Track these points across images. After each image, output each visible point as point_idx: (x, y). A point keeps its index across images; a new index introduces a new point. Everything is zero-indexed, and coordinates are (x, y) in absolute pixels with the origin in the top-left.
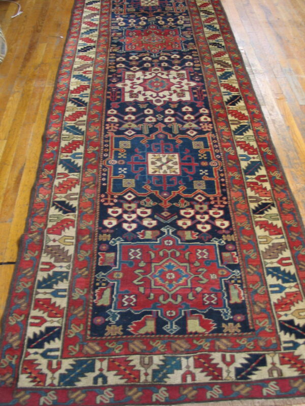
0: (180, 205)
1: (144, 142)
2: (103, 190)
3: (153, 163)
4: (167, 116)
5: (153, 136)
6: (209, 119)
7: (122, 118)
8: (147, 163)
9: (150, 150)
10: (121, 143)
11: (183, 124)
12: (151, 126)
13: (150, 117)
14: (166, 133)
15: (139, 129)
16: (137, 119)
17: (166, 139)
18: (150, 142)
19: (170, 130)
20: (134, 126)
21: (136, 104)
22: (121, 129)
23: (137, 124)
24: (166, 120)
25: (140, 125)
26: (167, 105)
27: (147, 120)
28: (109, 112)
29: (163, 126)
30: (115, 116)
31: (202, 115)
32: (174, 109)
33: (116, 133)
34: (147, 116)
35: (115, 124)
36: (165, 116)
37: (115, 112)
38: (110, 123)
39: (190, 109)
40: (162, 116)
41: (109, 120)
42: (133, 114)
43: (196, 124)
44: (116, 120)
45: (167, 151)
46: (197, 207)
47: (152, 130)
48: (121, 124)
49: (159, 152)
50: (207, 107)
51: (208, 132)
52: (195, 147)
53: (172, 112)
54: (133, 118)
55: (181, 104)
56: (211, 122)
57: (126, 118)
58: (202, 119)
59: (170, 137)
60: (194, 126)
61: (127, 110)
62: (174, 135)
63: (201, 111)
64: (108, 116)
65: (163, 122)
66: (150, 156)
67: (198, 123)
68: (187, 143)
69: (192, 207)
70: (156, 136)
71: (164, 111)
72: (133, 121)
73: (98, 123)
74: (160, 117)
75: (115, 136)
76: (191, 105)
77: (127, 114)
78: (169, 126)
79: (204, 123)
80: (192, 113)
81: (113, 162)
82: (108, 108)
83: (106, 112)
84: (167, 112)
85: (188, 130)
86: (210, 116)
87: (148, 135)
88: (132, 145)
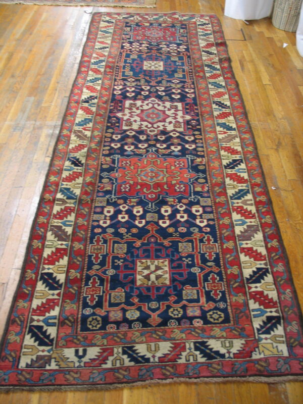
0: (146, 51)
1: (165, 77)
2: (189, 57)
3: (160, 66)
4: (147, 91)
5: (159, 79)
6: (116, 87)
7: (182, 91)
8: (164, 66)
9: (161, 72)
10: (181, 76)
11: (136, 85)
12: (160, 85)
13: (160, 90)
14: (150, 80)
15: (169, 83)
16: (171, 90)
17: (150, 77)
18: (161, 76)
19: (146, 81)
20: (173, 86)
21: (172, 100)
22: (183, 84)
23: (171, 86)
24: (148, 88)
25: (168, 85)
26: (147, 97)
27: (163, 89)
28: (193, 96)
29: (151, 84)
30: (188, 93)
31: (121, 90)
32: (141, 95)
33: (186, 82)
34: (163, 91)
35: (187, 88)
36: (149, 90)
37: (188, 95)
38: (191, 88)
39: (128, 94)
40: (151, 90)
41: (192, 91)
42: (174, 93)
43: (127, 85)
44: (187, 90)
45: (150, 71)
46: (137, 50)
47: (160, 82)
48: (183, 87)
49: (156, 71)
50: (114, 95)
51: (120, 80)
52: (132, 73)
53: (143, 93)
54: (174, 91)
55: (135, 98)
56: (115, 85)
57: (179, 91)
58: (121, 87)
59: (148, 78)
60: (128, 84)
61: (179, 96)
62: (144, 79)
63: (120, 92)
64: (194, 93)
65: (151, 87)
66: (162, 69)
67: (125, 85)
68: (136, 74)
69: (140, 50)
70: (157, 79)
71: (150, 93)
72: (174, 88)
73: (200, 89)
74: (153, 90)
75: (186, 80)
76: (126, 98)
77: (179, 94)
78: (147, 84)
79: (121, 85)
80: (128, 91)
81: (186, 68)
82: (194, 99)
83: (195, 96)
84: (147, 93)
85: (133, 82)
86: (114, 89)
87: (163, 79)
88: (174, 75)
